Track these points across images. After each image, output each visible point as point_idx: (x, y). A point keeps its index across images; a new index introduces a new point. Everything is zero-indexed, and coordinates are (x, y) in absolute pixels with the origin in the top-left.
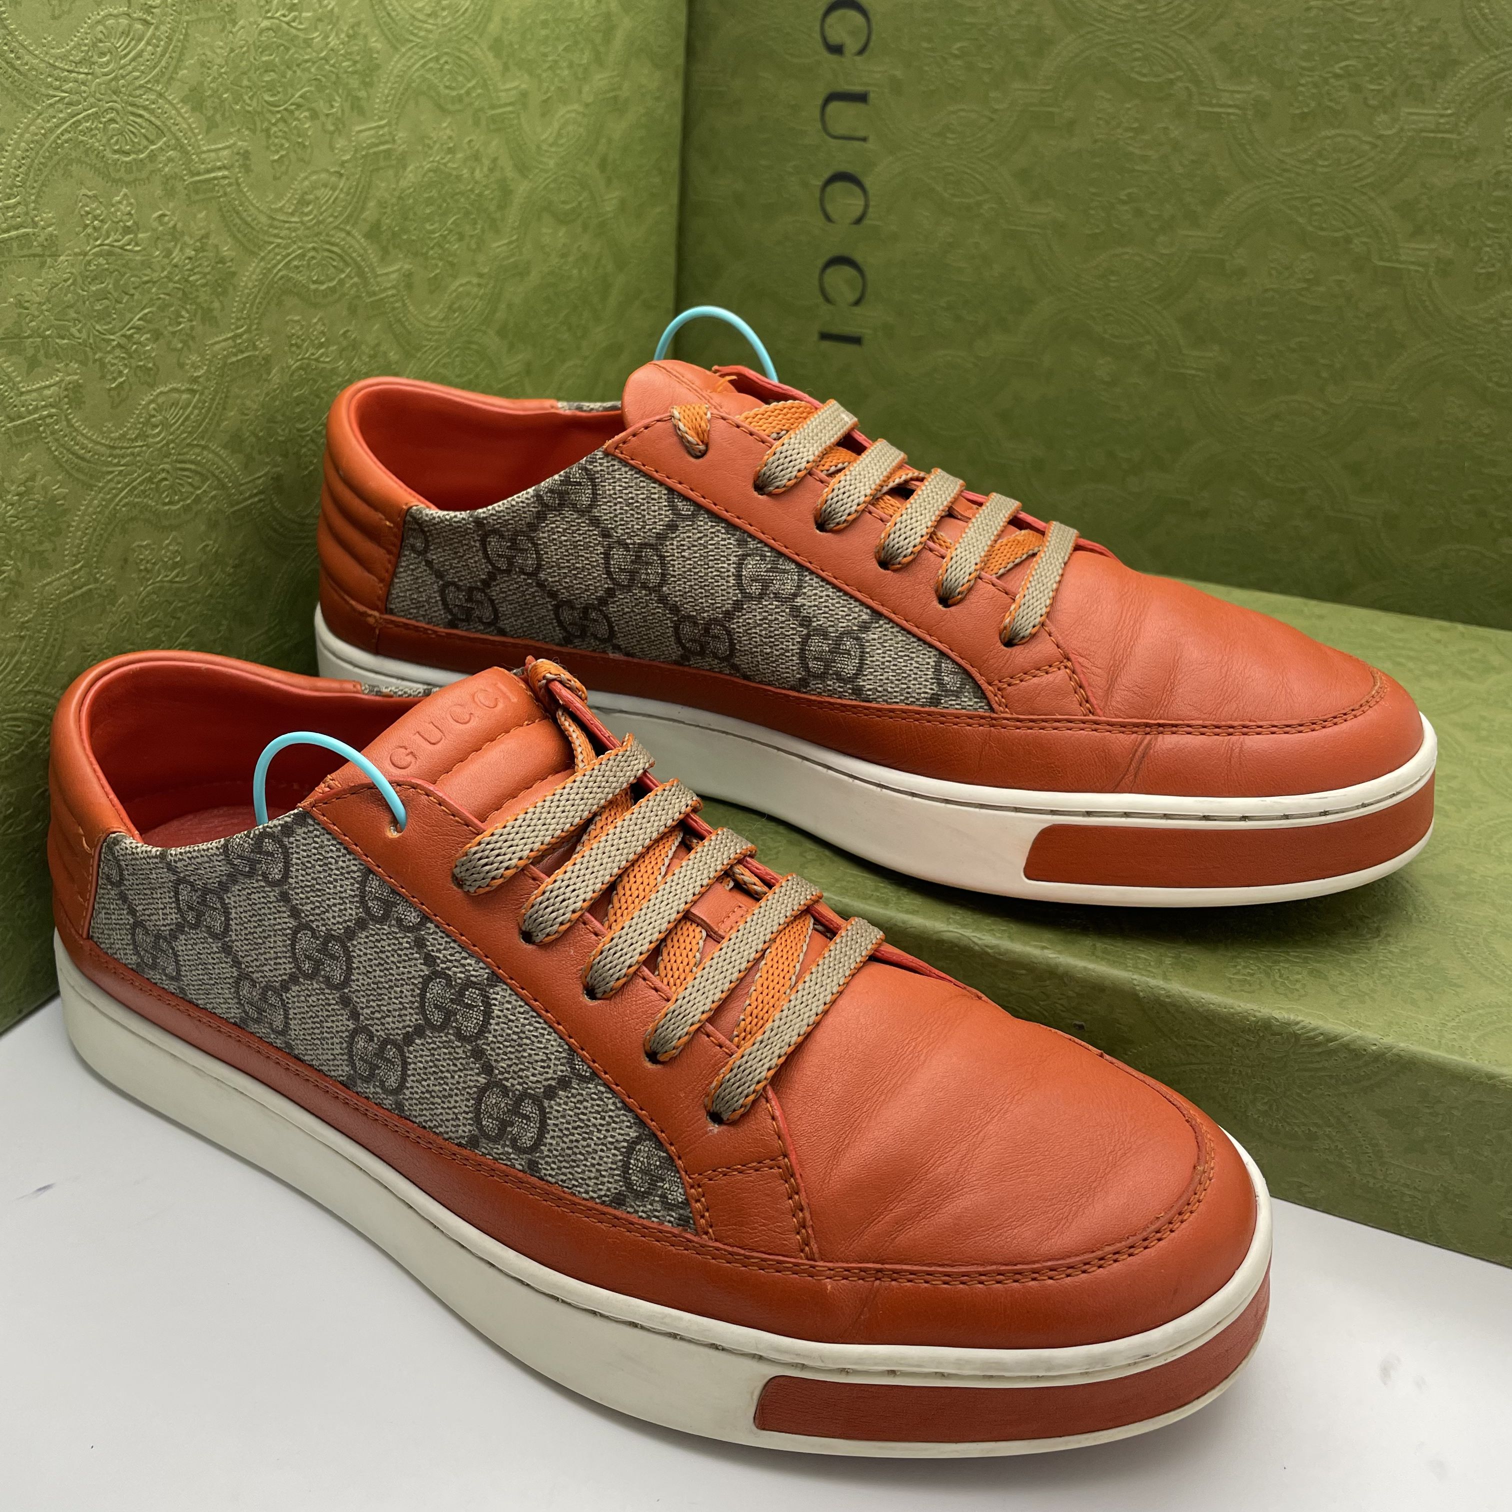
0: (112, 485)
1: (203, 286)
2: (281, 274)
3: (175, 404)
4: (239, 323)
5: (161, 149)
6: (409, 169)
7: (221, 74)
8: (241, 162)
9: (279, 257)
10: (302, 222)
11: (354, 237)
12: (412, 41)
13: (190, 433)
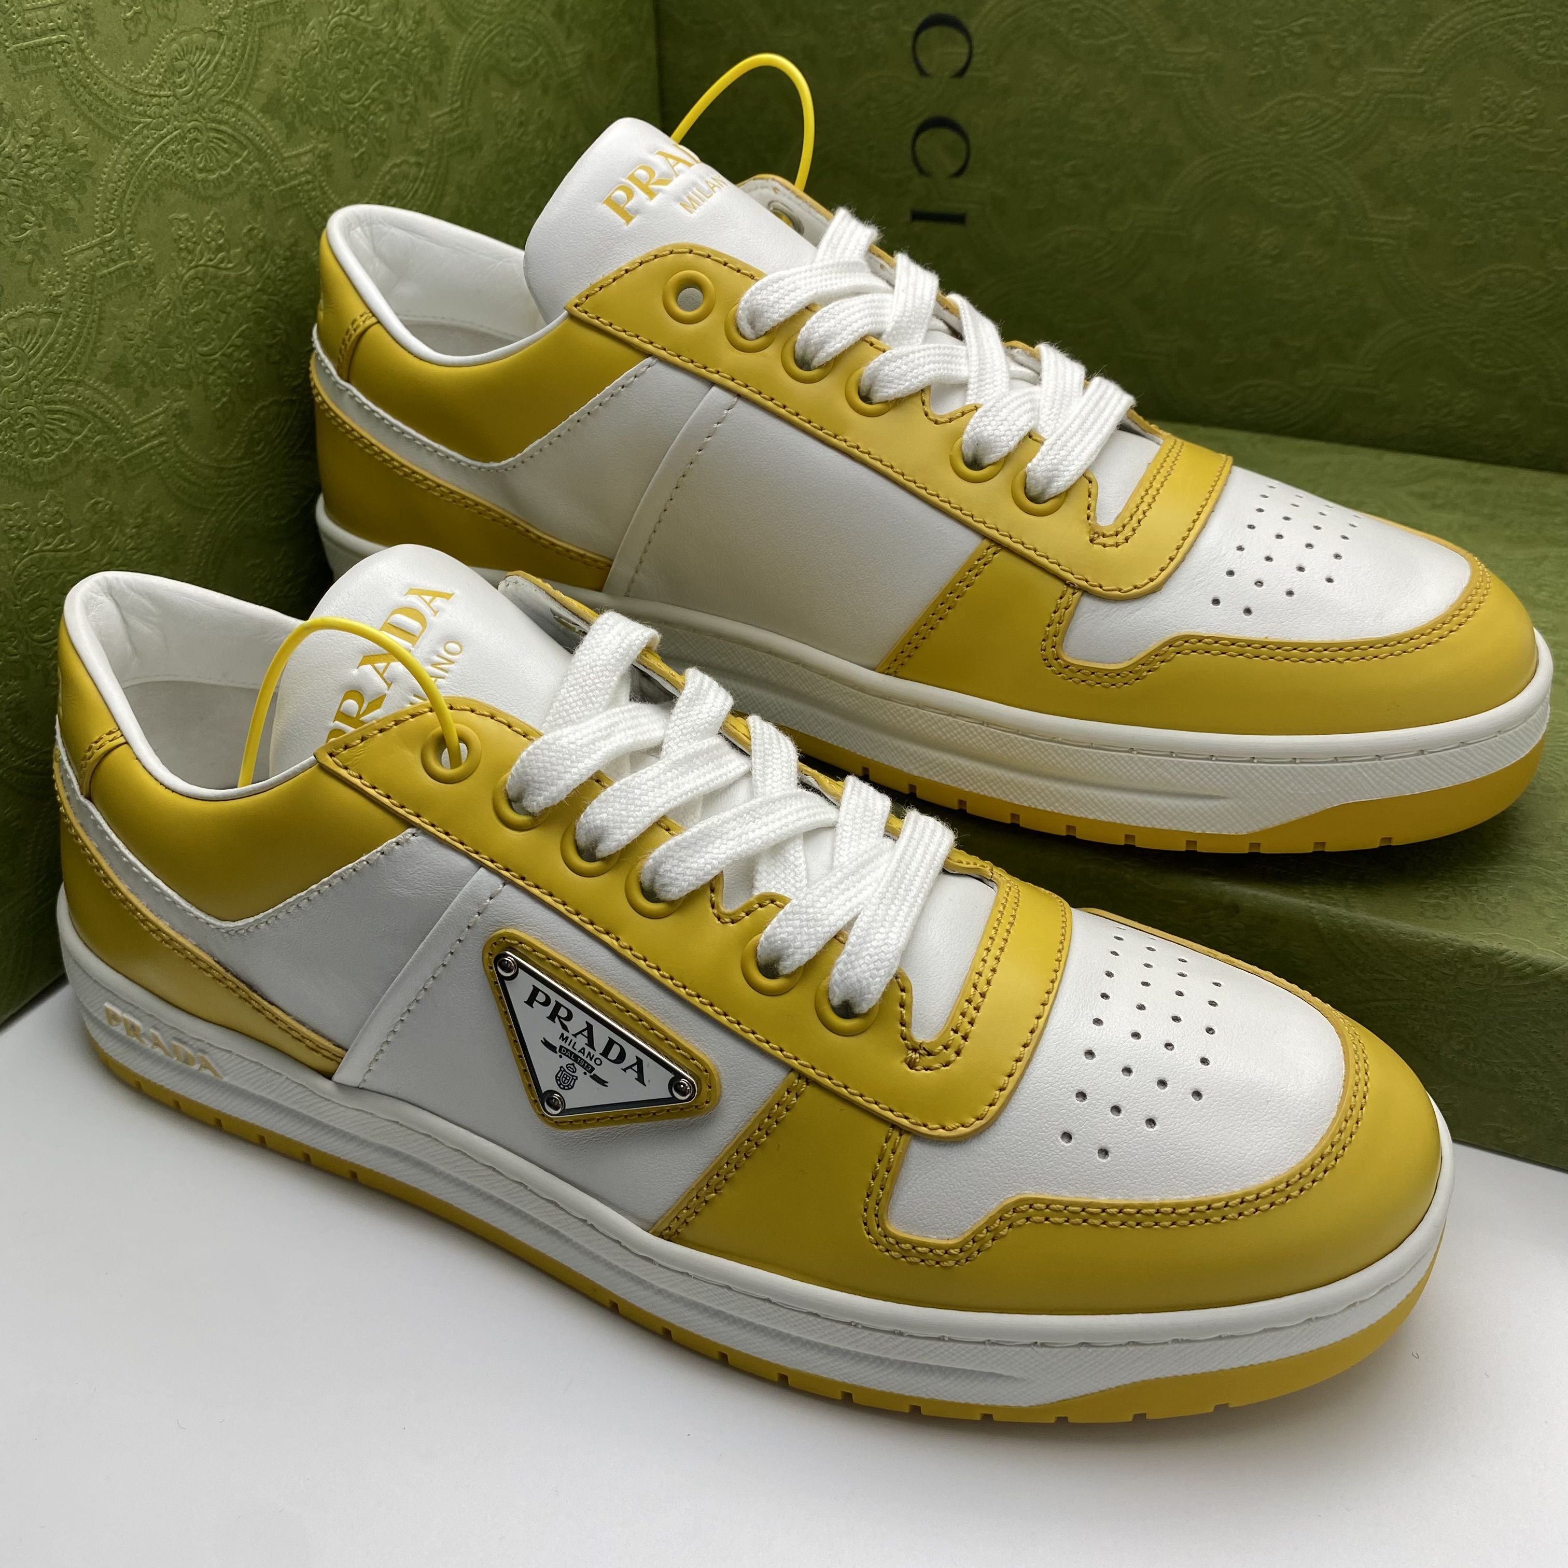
8: (81, 21)
11: (246, 111)
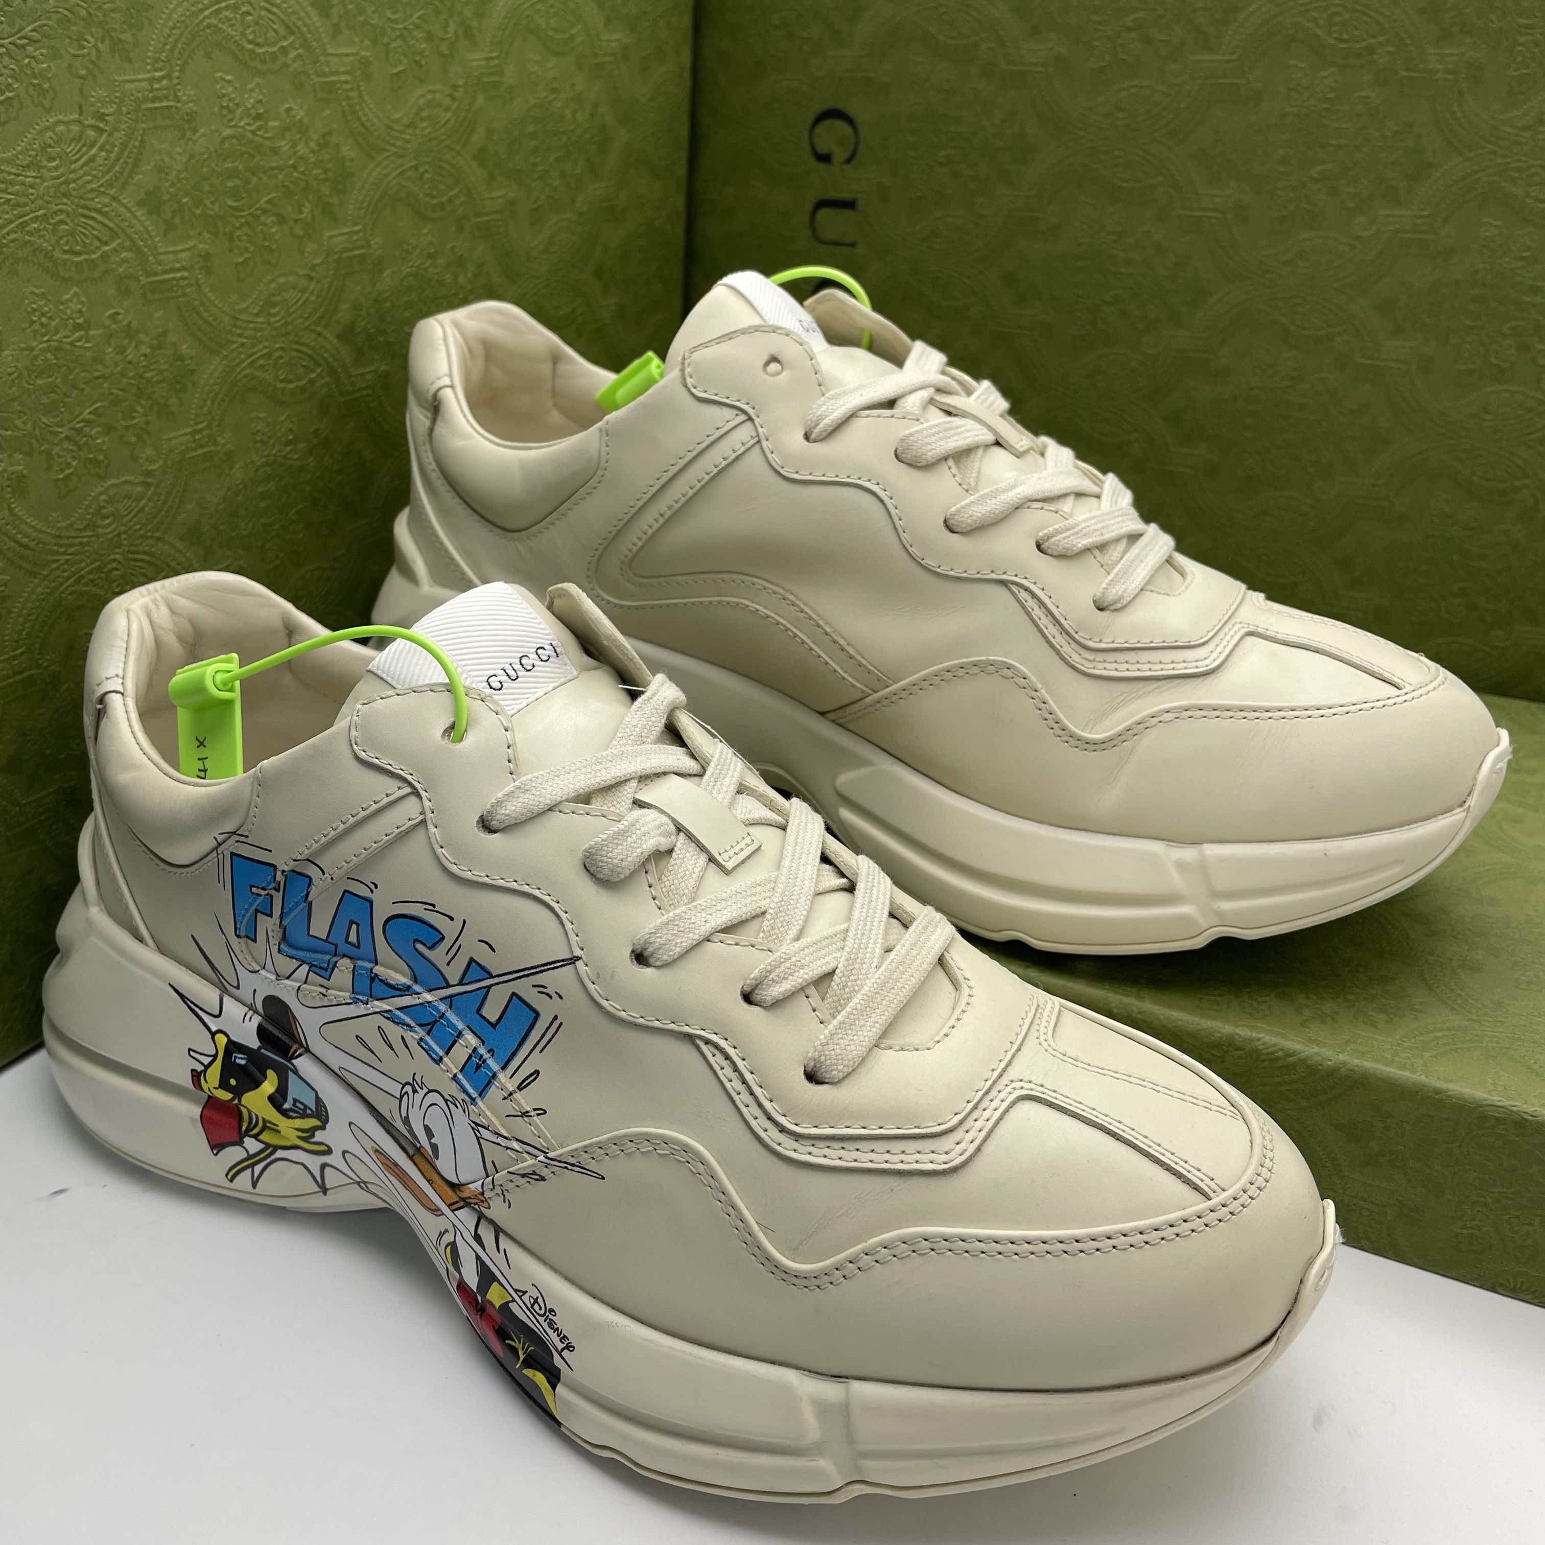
0: (58, 573)
1: (160, 382)
2: (245, 372)
3: (127, 496)
4: (199, 420)
5: (115, 250)
6: (387, 272)
7: (180, 180)
9: (243, 356)
10: (269, 323)
12: (387, 151)
13: (143, 524)
